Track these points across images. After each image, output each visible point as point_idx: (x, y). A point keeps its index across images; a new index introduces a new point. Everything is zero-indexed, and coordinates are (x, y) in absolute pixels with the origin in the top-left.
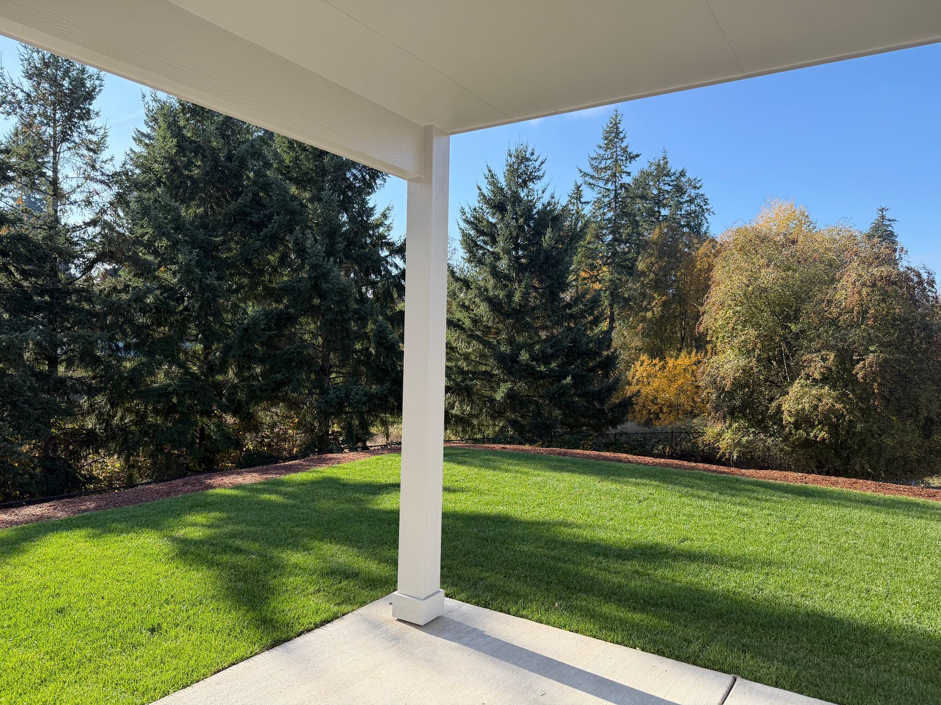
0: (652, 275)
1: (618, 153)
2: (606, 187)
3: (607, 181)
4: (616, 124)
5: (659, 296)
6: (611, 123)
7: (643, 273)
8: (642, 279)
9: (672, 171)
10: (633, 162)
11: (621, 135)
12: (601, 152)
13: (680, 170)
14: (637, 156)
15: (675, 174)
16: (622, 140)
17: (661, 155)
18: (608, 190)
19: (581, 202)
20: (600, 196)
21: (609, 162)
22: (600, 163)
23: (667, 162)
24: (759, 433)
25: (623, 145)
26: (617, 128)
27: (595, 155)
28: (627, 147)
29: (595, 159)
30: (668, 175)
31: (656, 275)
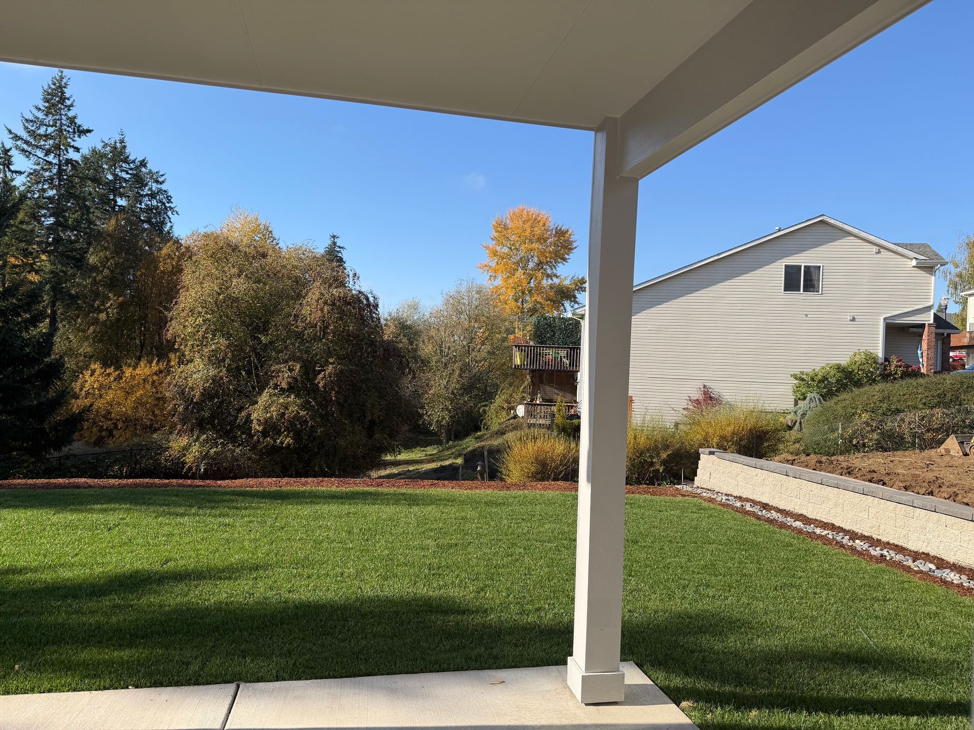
0: (106, 272)
1: (64, 122)
2: (46, 158)
3: (48, 153)
4: (60, 87)
5: (114, 296)
6: (54, 84)
7: (94, 268)
8: (94, 275)
9: (132, 158)
10: (83, 137)
11: (68, 103)
12: (41, 115)
13: (140, 158)
14: (89, 131)
15: (134, 162)
16: (69, 107)
17: (118, 138)
18: (50, 163)
19: (10, 170)
20: (38, 167)
21: (50, 130)
22: (39, 128)
23: (125, 147)
24: (228, 443)
25: (70, 114)
26: (63, 93)
27: (31, 117)
28: (75, 117)
29: (32, 121)
30: (126, 160)
31: (112, 272)
